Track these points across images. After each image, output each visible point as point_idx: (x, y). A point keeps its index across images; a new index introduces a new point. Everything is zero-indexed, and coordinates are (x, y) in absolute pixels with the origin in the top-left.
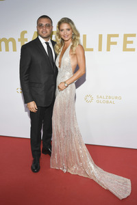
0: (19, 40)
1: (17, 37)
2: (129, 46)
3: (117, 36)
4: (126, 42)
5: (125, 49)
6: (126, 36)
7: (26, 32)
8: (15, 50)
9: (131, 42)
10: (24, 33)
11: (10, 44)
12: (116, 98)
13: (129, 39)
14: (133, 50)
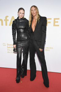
0: (5, 20)
3: (51, 19)
5: (54, 25)
7: (8, 16)
9: (57, 22)
12: (50, 48)
13: (56, 20)
14: (58, 26)
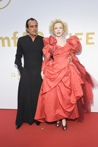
0: (12, 38)
1: (11, 36)
2: (90, 41)
3: (81, 34)
4: (88, 38)
5: (87, 43)
6: (88, 34)
7: (17, 33)
8: (9, 45)
9: (92, 38)
10: (15, 33)
11: (6, 41)
13: (90, 36)
14: (93, 43)
